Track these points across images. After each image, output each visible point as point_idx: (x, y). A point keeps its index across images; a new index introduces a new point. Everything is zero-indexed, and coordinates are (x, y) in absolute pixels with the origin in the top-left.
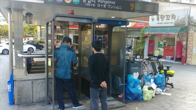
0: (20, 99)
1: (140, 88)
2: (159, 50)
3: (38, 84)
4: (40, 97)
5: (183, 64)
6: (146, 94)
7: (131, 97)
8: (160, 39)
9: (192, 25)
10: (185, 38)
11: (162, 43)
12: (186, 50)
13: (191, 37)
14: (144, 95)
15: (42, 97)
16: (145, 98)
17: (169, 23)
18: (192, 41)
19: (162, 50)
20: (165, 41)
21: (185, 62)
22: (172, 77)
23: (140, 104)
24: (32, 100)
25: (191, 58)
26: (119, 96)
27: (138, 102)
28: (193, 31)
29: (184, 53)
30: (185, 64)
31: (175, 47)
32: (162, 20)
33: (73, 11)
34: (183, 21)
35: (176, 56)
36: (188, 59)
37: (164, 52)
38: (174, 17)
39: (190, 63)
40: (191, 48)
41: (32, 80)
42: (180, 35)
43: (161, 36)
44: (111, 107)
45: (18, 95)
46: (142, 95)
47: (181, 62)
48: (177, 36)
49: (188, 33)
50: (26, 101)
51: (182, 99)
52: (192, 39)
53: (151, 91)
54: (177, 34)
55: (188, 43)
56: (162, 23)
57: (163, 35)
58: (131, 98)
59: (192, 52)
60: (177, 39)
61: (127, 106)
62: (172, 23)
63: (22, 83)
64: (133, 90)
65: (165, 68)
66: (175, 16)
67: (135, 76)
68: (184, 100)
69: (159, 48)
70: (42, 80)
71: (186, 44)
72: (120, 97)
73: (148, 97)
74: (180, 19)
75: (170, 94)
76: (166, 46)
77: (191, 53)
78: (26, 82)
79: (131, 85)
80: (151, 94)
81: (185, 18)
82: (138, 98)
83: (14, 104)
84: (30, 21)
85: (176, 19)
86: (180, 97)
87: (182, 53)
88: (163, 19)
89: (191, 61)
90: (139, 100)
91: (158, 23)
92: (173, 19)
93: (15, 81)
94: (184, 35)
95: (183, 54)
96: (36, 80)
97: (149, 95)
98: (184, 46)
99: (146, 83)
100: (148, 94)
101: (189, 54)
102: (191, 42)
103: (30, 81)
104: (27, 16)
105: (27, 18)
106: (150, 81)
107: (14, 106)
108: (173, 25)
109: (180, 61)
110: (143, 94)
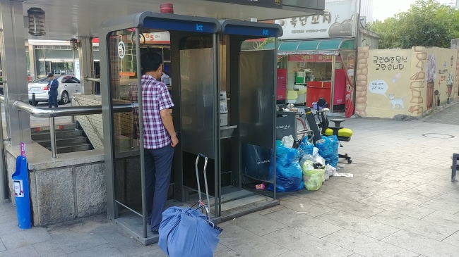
0: (46, 213)
1: (299, 167)
2: (298, 90)
3: (86, 176)
4: (91, 203)
5: (348, 116)
6: (310, 176)
7: (284, 186)
8: (298, 65)
9: (364, 34)
10: (351, 63)
11: (301, 75)
12: (355, 87)
13: (363, 60)
14: (307, 180)
15: (96, 204)
16: (310, 186)
17: (317, 31)
18: (366, 67)
19: (303, 89)
20: (308, 70)
21: (354, 113)
22: (348, 141)
23: (302, 197)
24: (73, 212)
25: (364, 103)
26: (257, 186)
27: (298, 195)
28: (367, 48)
29: (350, 93)
30: (353, 117)
31: (332, 81)
32: (303, 25)
33: (171, 6)
34: (346, 25)
35: (335, 101)
36: (359, 107)
37: (308, 93)
38: (328, 17)
39: (363, 114)
40: (364, 82)
41: (71, 166)
42: (342, 56)
43: (300, 60)
44: (254, 207)
45: (42, 204)
46: (303, 180)
47: (344, 113)
48: (336, 59)
49: (357, 52)
50: (62, 215)
51: (376, 180)
52: (366, 63)
53: (319, 171)
54: (337, 54)
55: (358, 72)
56: (302, 32)
57: (306, 57)
58: (282, 188)
59: (366, 90)
60: (335, 66)
61: (281, 203)
62: (325, 30)
63: (51, 175)
64: (286, 172)
65: (332, 124)
66: (330, 15)
67: (288, 142)
68: (379, 183)
69: (297, 87)
70: (93, 166)
71: (353, 75)
72: (259, 188)
73: (315, 183)
74: (340, 21)
75: (350, 175)
76: (312, 80)
77: (363, 93)
78: (59, 172)
79: (283, 160)
80: (320, 175)
81: (350, 20)
82: (296, 187)
83: (34, 226)
84: (39, 28)
85: (333, 21)
86: (371, 178)
87: (345, 93)
88: (304, 22)
89: (364, 111)
90: (299, 189)
91: (294, 32)
92: (326, 22)
93: (32, 171)
94: (349, 55)
95: (348, 96)
96: (80, 165)
97: (317, 178)
98: (350, 78)
99: (304, 157)
100: (314, 177)
101: (360, 96)
102: (364, 70)
103: (69, 170)
104: (31, 16)
105: (33, 22)
106: (311, 152)
107: (33, 229)
108: (326, 34)
109: (341, 112)
110: (306, 177)
